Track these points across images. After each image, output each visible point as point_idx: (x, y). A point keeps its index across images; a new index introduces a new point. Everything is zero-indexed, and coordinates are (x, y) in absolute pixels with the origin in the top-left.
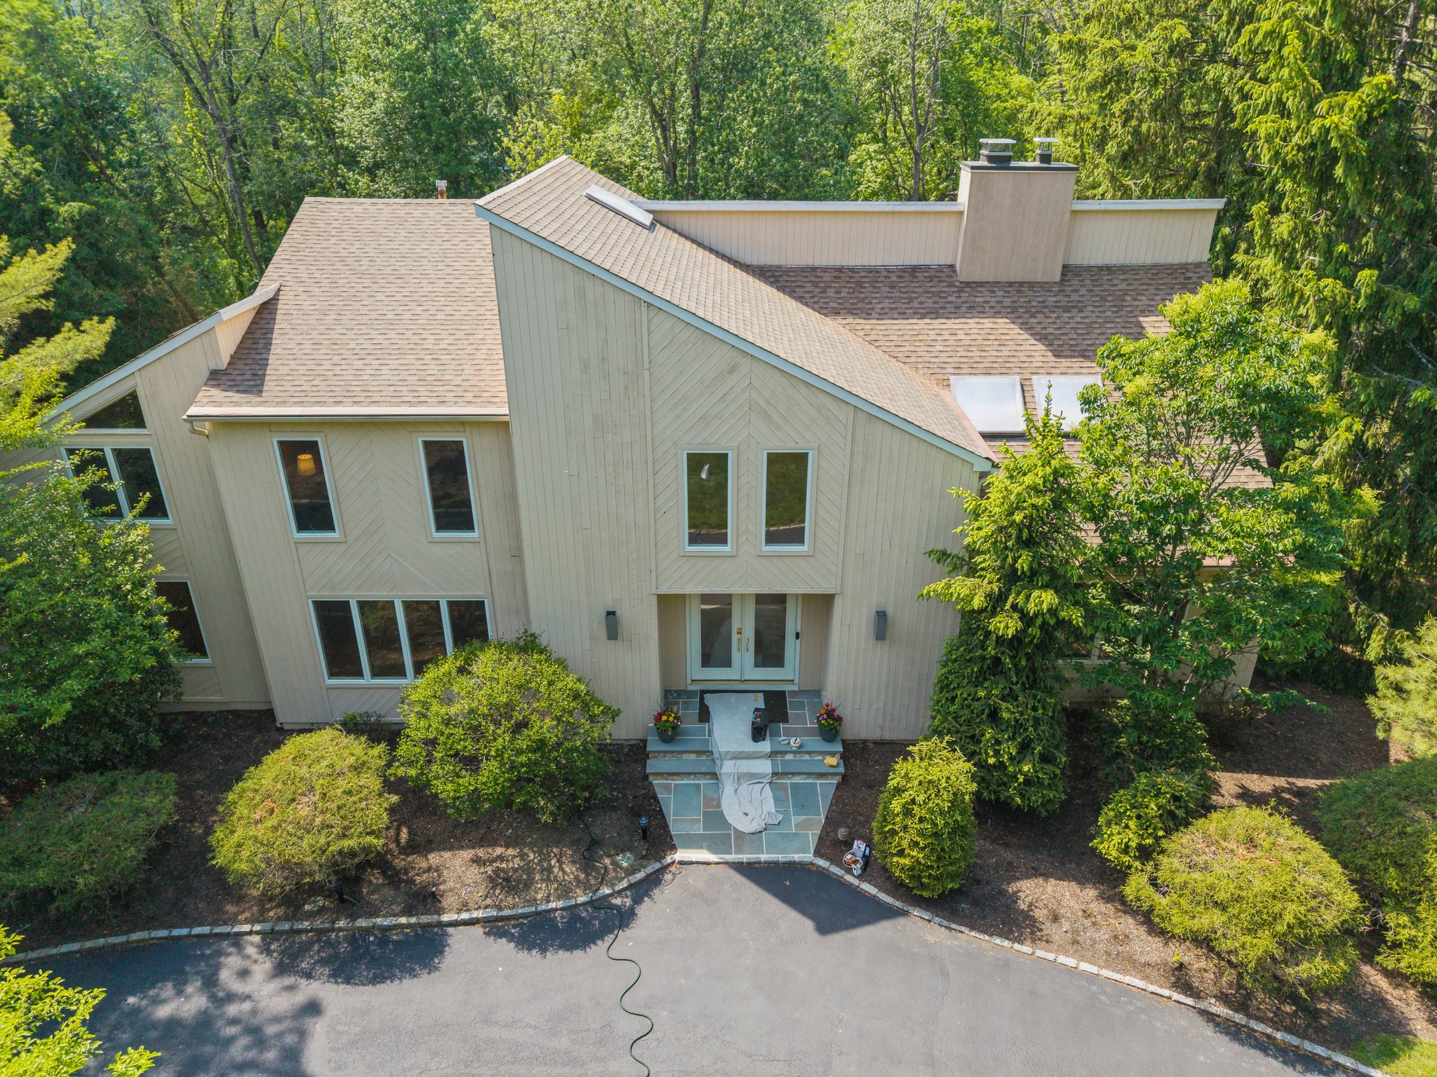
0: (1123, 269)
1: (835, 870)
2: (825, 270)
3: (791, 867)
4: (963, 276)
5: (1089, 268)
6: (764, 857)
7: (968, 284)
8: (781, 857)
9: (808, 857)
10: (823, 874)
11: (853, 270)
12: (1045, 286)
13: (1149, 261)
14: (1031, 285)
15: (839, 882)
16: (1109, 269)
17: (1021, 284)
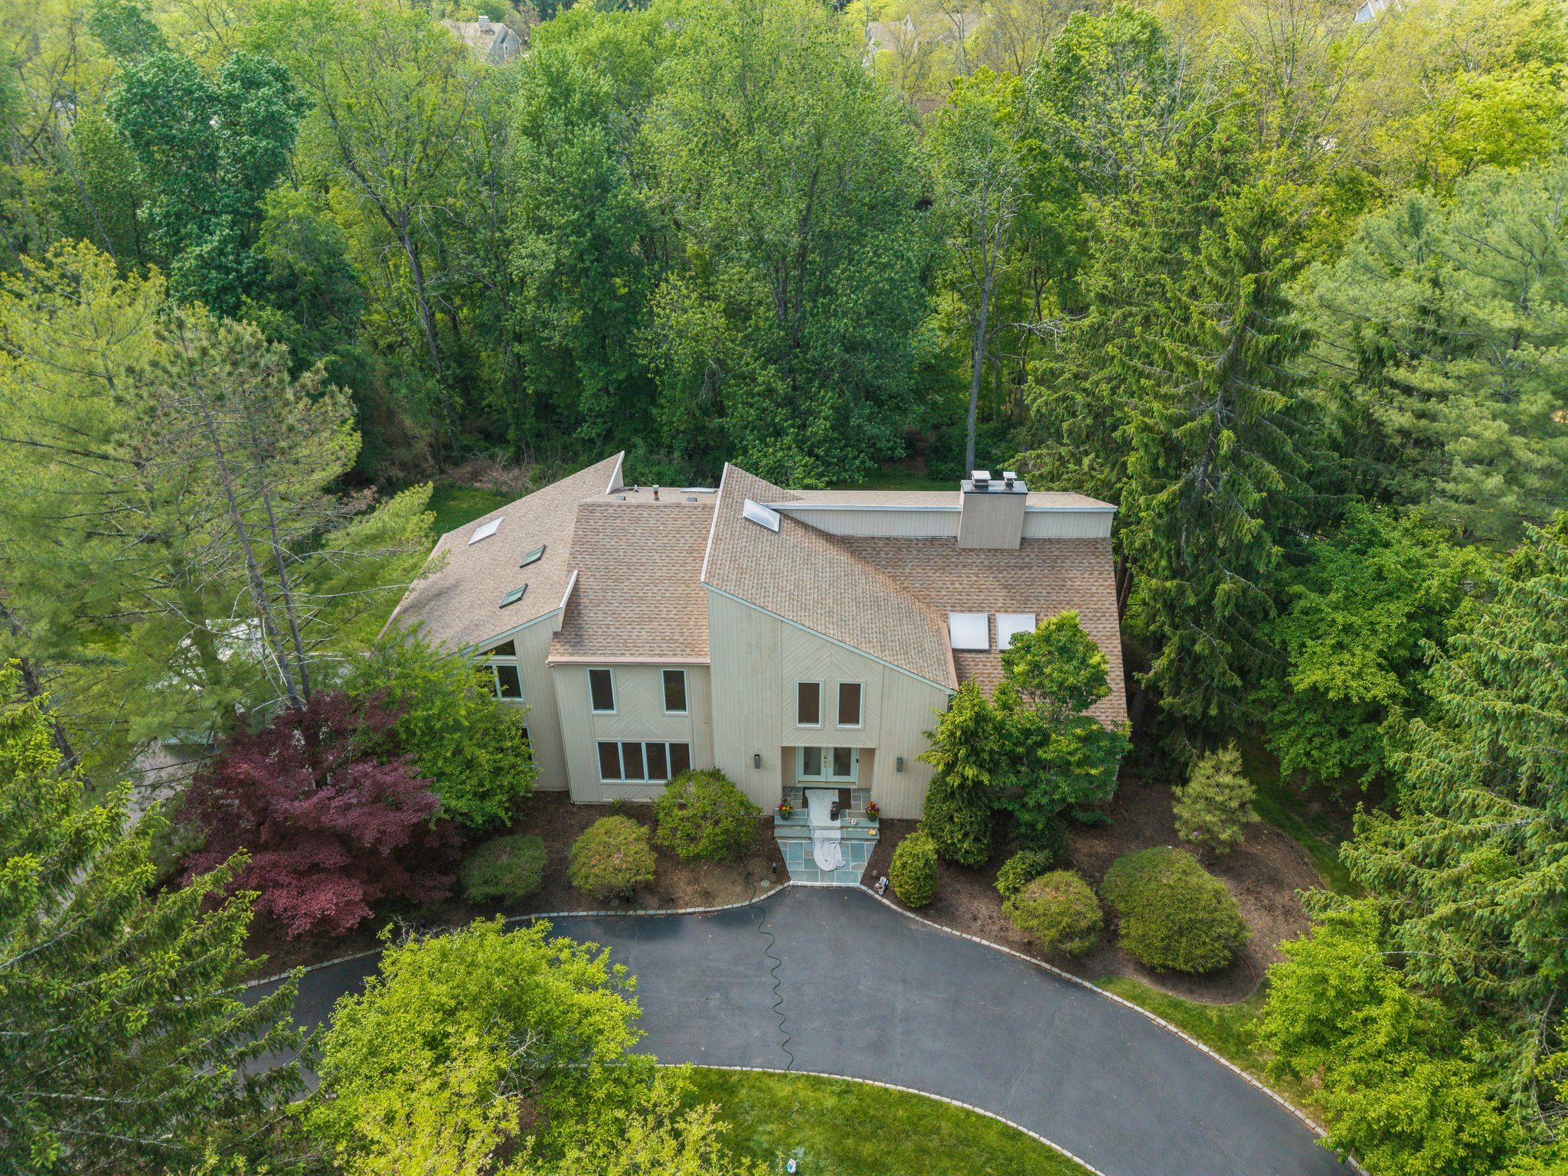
0: (1059, 541)
1: (870, 892)
2: (880, 539)
3: (848, 889)
4: (961, 545)
5: (1038, 540)
6: (835, 884)
7: (964, 550)
8: (843, 884)
9: (857, 884)
10: (864, 893)
11: (896, 539)
12: (1010, 552)
13: (1075, 536)
14: (1002, 551)
15: (872, 898)
16: (1050, 541)
17: (996, 550)
